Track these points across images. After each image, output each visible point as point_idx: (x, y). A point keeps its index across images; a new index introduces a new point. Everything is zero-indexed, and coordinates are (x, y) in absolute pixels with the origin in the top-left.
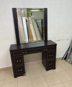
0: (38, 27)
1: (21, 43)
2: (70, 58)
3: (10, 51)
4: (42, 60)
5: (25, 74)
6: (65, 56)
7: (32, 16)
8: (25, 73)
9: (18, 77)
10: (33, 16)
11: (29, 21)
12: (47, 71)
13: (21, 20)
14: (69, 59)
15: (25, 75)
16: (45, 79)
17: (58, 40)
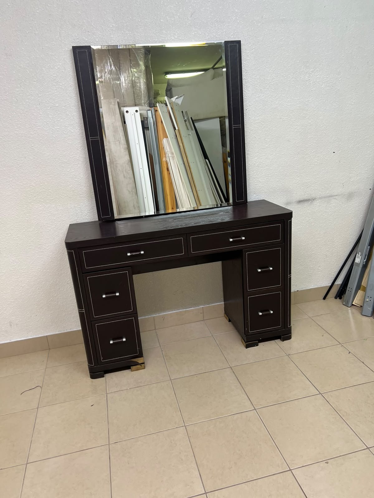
0: (206, 156)
1: (116, 216)
2: (365, 289)
3: (69, 246)
4: (225, 299)
5: (140, 360)
6: (339, 281)
7: (173, 99)
8: (141, 355)
9: (108, 376)
10: (180, 101)
11: (156, 123)
12: (247, 347)
13: (119, 123)
14: (360, 293)
15: (142, 365)
16: (238, 380)
17: (302, 199)
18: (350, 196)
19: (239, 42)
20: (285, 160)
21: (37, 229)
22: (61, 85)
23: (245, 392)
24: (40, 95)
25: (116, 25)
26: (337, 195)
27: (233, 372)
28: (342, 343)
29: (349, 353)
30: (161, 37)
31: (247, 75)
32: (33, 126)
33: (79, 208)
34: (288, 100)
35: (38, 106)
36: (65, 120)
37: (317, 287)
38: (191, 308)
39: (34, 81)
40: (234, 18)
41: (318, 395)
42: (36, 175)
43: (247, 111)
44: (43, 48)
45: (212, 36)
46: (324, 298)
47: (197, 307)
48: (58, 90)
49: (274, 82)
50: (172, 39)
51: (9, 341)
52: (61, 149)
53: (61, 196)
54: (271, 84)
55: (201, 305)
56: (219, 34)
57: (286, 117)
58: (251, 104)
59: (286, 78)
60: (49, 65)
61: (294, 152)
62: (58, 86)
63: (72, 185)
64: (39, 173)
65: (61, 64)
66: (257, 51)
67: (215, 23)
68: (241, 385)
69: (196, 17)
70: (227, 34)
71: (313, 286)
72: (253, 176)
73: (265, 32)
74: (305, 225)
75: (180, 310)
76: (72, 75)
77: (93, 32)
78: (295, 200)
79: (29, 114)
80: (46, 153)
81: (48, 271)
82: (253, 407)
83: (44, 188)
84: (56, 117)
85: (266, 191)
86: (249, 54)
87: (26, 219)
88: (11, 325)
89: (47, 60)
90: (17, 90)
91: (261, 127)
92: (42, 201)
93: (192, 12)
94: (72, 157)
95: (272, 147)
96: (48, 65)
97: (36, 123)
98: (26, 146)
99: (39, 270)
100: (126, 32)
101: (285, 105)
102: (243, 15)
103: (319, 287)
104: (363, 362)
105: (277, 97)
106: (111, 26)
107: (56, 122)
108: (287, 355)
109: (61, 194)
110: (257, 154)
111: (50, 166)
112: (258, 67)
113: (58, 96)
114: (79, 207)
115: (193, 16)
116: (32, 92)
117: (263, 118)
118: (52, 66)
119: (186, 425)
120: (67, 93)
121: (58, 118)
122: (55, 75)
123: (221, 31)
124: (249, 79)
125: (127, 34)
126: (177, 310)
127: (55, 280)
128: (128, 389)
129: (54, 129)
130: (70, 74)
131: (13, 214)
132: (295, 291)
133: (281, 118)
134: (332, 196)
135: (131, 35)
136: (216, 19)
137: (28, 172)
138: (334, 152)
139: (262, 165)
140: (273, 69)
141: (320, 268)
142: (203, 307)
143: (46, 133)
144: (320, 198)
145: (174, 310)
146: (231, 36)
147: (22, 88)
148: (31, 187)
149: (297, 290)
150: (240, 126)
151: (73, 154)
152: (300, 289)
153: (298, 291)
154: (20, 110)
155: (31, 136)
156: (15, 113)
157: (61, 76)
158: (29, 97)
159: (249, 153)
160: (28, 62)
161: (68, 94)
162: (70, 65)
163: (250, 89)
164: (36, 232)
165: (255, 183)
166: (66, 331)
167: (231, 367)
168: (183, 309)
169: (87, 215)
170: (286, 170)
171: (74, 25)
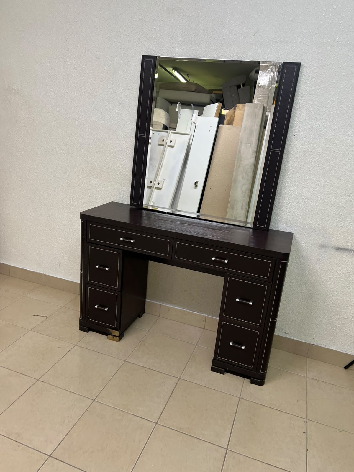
1: (144, 206)
3: (82, 217)
5: (115, 333)
8: (117, 329)
9: (90, 333)
12: (213, 370)
16: (173, 392)
17: (343, 247)
19: (298, 65)
20: (330, 198)
24: (113, 93)
25: (183, 40)
27: (177, 384)
28: (308, 420)
29: (304, 433)
30: (221, 53)
31: (302, 99)
33: (123, 190)
34: (348, 133)
35: (110, 101)
37: (340, 351)
38: (195, 312)
39: (111, 81)
40: (301, 39)
41: (223, 449)
43: (294, 137)
45: (272, 56)
46: (346, 367)
47: (201, 313)
49: (334, 110)
50: (230, 55)
51: (56, 276)
54: (330, 113)
55: (205, 313)
56: (280, 54)
57: (341, 151)
58: (301, 131)
59: (350, 108)
60: (124, 69)
61: (343, 192)
62: (127, 87)
63: (121, 171)
64: (100, 155)
65: (133, 69)
66: (321, 76)
67: (279, 43)
68: (170, 397)
69: (259, 36)
70: (289, 55)
71: (335, 347)
72: (287, 206)
73: (334, 56)
74: (339, 276)
75: (185, 309)
77: (162, 44)
78: (333, 246)
80: (108, 140)
82: (156, 421)
85: (298, 225)
86: (310, 77)
87: (85, 188)
88: (59, 265)
89: (123, 65)
90: (98, 86)
91: (308, 156)
92: (98, 177)
93: (256, 31)
94: (126, 147)
95: (316, 180)
97: (106, 115)
100: (190, 46)
101: (343, 139)
102: (312, 36)
103: (342, 352)
104: (307, 450)
105: (334, 128)
106: (178, 40)
108: (239, 398)
110: (297, 184)
112: (318, 93)
113: (125, 95)
115: (256, 35)
116: (108, 89)
117: (312, 147)
118: (126, 70)
119: (95, 400)
121: (121, 113)
122: (127, 78)
123: (282, 52)
124: (304, 104)
126: (182, 308)
128: (91, 350)
129: (117, 121)
131: (77, 182)
132: (310, 344)
133: (334, 152)
136: (280, 38)
137: (93, 152)
139: (300, 196)
140: (336, 97)
141: (349, 331)
142: (206, 316)
143: (111, 124)
145: (180, 307)
146: (293, 57)
147: (102, 85)
148: (93, 164)
149: (313, 343)
150: (279, 151)
151: (127, 145)
152: (317, 344)
153: (314, 345)
154: (97, 102)
155: (101, 124)
156: (93, 104)
157: (131, 79)
158: (105, 93)
159: (288, 180)
160: (110, 65)
163: (303, 115)
165: (288, 213)
167: (179, 378)
168: (188, 310)
170: (329, 210)
171: (149, 37)
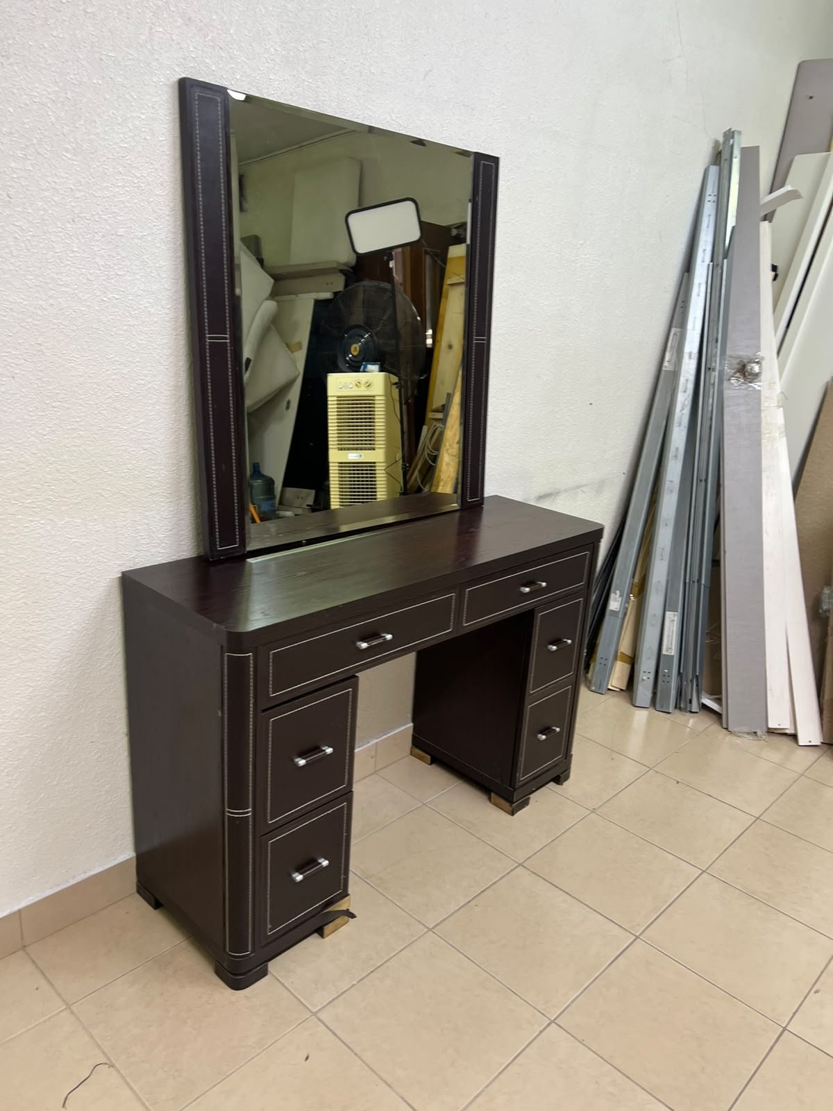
1: (250, 546)
5: (343, 905)
8: (345, 894)
9: (273, 966)
14: (617, 665)
17: (542, 493)
18: (600, 486)
19: (496, 160)
21: (23, 594)
22: (138, 178)
23: (592, 908)
24: (78, 195)
25: (284, 53)
26: (585, 485)
27: (534, 873)
28: (652, 767)
29: (678, 782)
32: (47, 283)
33: (146, 524)
35: (68, 225)
36: (138, 277)
39: (67, 150)
41: (703, 876)
42: (41, 431)
44: (102, 59)
48: (127, 189)
52: (117, 359)
53: (103, 493)
60: (113, 113)
62: (130, 178)
63: (134, 462)
64: (51, 425)
65: (143, 117)
68: (570, 895)
69: (432, 84)
70: (476, 138)
76: (168, 155)
77: (231, 51)
79: (41, 245)
80: (77, 367)
81: (43, 714)
82: (631, 935)
83: (58, 471)
84: (115, 264)
89: (108, 97)
90: (13, 165)
92: (49, 507)
93: (427, 70)
94: (143, 382)
96: (111, 113)
97: (59, 276)
98: (20, 341)
99: (17, 716)
100: (302, 76)
101: (541, 305)
104: (709, 795)
105: (532, 286)
106: (273, 51)
107: (113, 281)
108: (592, 812)
109: (103, 487)
111: (81, 405)
113: (127, 207)
114: (145, 521)
116: (56, 180)
118: (119, 118)
119: (552, 1019)
120: (149, 203)
121: (119, 269)
122: (126, 146)
123: (468, 129)
125: (303, 80)
127: (59, 738)
128: (354, 985)
129: (105, 299)
130: (164, 151)
134: (578, 487)
135: (310, 85)
137: (19, 421)
138: (591, 404)
143: (83, 309)
144: (566, 491)
146: (482, 143)
147: (29, 162)
148: (23, 465)
150: (486, 340)
151: (146, 376)
154: (16, 229)
155: (40, 312)
157: (140, 152)
158: (47, 194)
160: (57, 89)
161: (153, 204)
162: (166, 126)
164: (22, 601)
166: (72, 882)
167: (520, 865)
169: (163, 545)
171: (190, 19)
